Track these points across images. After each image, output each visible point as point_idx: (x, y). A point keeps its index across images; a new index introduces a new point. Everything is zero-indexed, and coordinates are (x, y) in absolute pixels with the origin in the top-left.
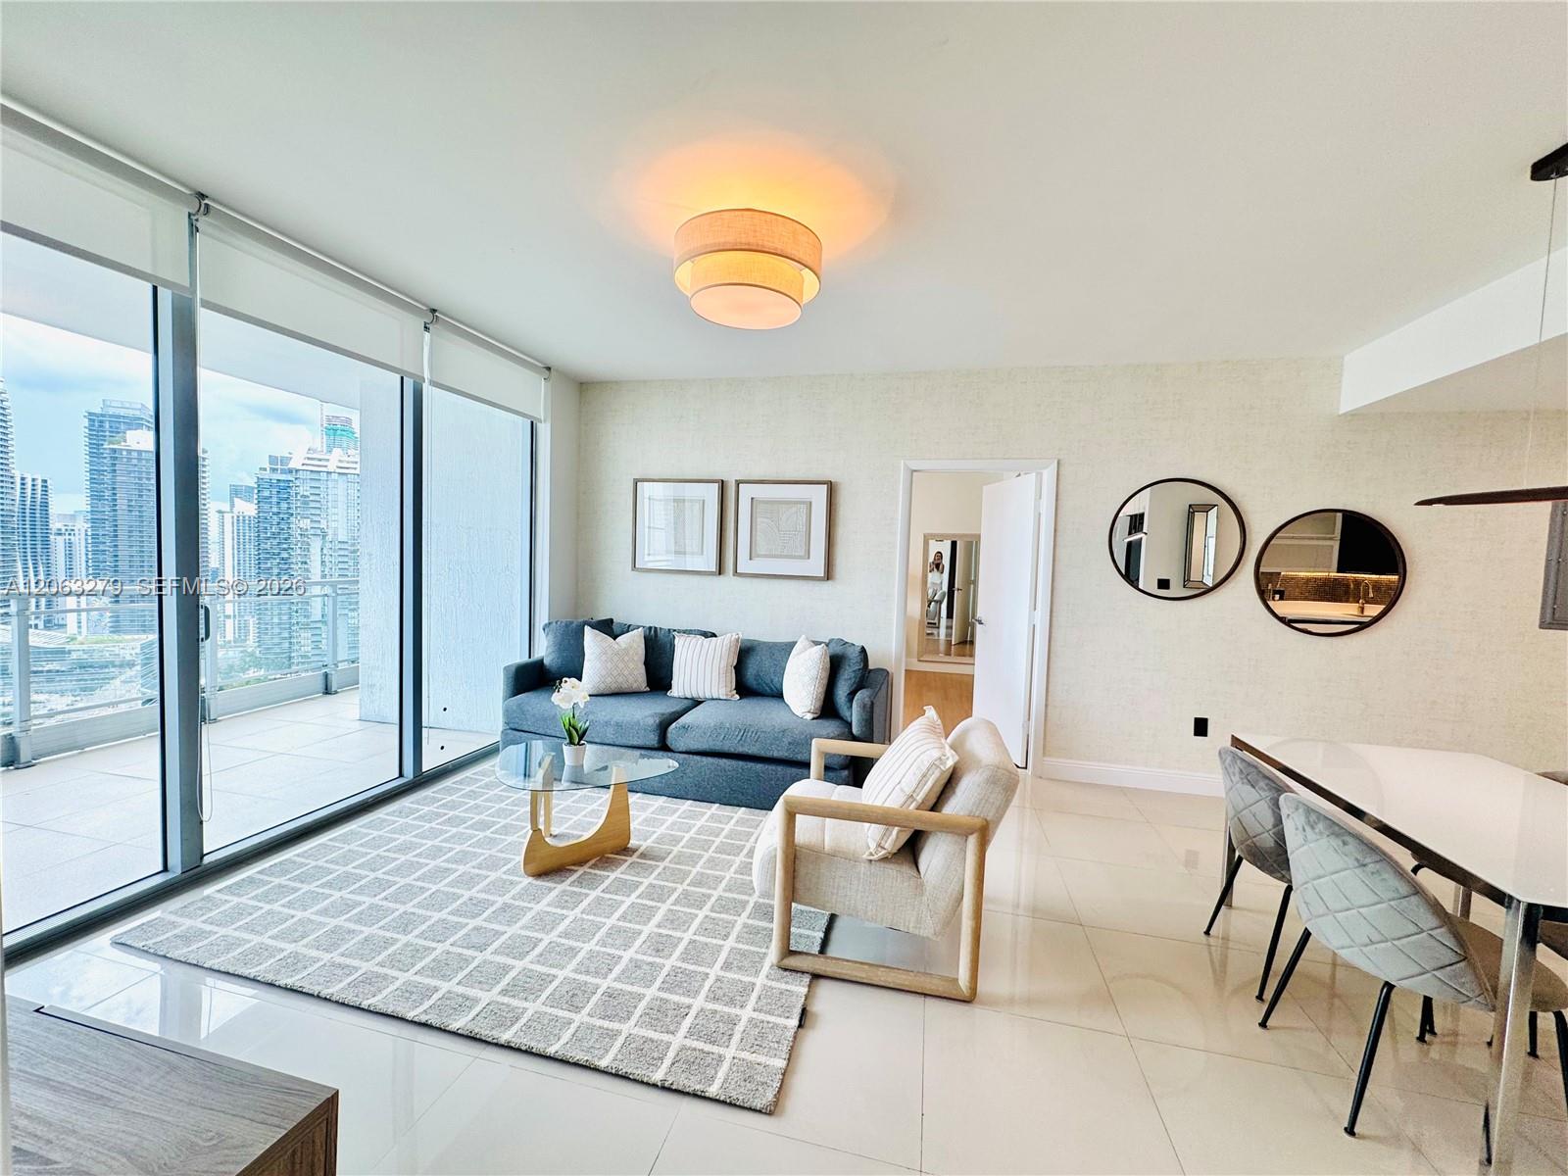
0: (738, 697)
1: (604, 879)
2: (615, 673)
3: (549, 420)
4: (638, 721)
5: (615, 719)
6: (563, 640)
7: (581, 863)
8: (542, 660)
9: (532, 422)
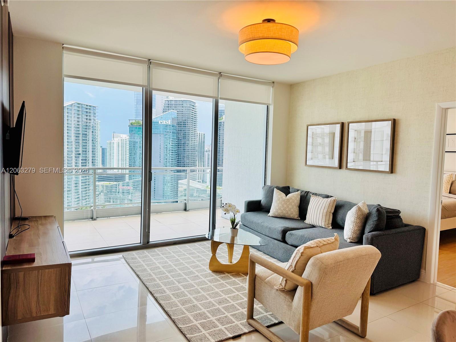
0: (331, 227)
1: (230, 278)
2: (282, 209)
3: (273, 103)
4: (276, 228)
5: (269, 226)
6: (267, 193)
7: (228, 273)
8: (261, 201)
9: (267, 106)
